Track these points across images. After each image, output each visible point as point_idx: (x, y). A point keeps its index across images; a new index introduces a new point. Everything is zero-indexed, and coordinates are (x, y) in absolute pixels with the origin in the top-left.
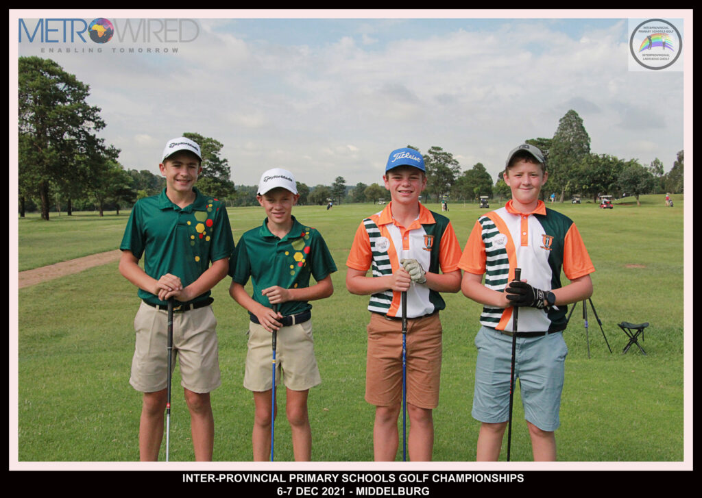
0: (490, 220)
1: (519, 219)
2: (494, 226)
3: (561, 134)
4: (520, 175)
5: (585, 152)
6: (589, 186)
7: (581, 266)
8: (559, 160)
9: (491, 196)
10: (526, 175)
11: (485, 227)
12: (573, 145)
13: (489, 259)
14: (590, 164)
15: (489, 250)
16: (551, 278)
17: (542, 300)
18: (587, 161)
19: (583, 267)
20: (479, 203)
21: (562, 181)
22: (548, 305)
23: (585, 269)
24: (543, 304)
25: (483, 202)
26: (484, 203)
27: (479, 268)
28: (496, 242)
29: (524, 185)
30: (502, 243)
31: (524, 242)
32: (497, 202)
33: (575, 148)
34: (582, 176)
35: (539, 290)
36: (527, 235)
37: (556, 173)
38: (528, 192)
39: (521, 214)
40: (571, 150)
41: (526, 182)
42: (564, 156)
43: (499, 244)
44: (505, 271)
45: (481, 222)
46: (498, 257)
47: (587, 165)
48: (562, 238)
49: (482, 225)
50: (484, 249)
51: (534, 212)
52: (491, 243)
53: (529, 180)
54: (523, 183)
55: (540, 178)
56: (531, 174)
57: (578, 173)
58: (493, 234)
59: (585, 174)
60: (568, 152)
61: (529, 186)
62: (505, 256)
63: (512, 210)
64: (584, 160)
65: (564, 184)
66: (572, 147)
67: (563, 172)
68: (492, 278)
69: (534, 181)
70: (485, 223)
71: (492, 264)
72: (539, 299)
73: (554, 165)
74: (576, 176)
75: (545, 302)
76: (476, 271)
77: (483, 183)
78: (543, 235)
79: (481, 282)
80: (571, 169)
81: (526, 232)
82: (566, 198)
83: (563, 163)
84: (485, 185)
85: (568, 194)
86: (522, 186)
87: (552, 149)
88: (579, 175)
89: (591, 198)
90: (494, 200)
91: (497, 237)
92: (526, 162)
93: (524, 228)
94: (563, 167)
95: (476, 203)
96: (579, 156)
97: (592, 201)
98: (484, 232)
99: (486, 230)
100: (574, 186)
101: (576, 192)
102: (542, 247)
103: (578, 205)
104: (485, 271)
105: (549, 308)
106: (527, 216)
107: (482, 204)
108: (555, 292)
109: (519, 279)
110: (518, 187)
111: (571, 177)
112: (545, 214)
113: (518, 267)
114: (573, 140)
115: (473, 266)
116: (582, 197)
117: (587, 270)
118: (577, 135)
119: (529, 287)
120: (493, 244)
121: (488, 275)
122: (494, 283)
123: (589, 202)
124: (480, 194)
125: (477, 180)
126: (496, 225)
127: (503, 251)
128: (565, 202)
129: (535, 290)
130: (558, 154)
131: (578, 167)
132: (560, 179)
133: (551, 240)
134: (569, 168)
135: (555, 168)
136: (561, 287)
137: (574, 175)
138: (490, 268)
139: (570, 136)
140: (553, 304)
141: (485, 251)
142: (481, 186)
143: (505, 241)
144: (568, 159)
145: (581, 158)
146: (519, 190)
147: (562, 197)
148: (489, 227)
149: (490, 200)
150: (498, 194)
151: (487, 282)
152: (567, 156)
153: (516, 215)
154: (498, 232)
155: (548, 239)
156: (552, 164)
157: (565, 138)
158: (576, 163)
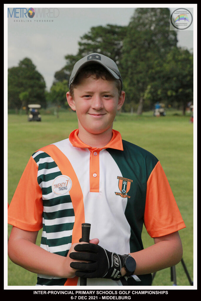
0: (49, 156)
1: (88, 155)
2: (53, 165)
3: (139, 18)
4: (89, 96)
5: (171, 45)
6: (177, 91)
7: (170, 220)
8: (136, 56)
9: (44, 105)
10: (96, 97)
11: (41, 167)
12: (155, 35)
13: (47, 209)
14: (177, 61)
15: (47, 197)
16: (129, 236)
17: (118, 269)
18: (174, 58)
19: (172, 221)
20: (27, 114)
21: (140, 85)
22: (126, 275)
23: (174, 224)
24: (120, 274)
25: (33, 113)
26: (35, 114)
27: (34, 222)
28: (56, 186)
29: (94, 109)
30: (65, 188)
31: (94, 187)
32: (52, 113)
33: (158, 40)
34: (167, 78)
35: (115, 254)
36: (98, 177)
37: (132, 73)
38: (100, 119)
39: (90, 149)
40: (153, 41)
41: (97, 105)
42: (143, 50)
43: (61, 189)
44: (69, 227)
45: (37, 159)
46: (60, 207)
47: (173, 63)
48: (143, 181)
49: (38, 163)
50: (40, 196)
51: (108, 146)
52: (50, 188)
53: (101, 103)
54: (93, 107)
55: (116, 99)
56: (104, 95)
57: (162, 74)
58: (53, 176)
59: (171, 76)
60: (149, 44)
61: (101, 111)
62: (69, 206)
63: (78, 143)
64: (169, 57)
65: (143, 90)
66: (154, 38)
67: (140, 72)
68: (50, 236)
69: (108, 104)
70: (42, 161)
71: (51, 216)
72: (114, 267)
73: (130, 63)
74: (159, 78)
75: (123, 271)
76: (30, 226)
77: (32, 87)
78: (119, 178)
79: (34, 242)
80: (152, 68)
81: (97, 172)
82: (146, 109)
83: (142, 60)
84: (36, 89)
85: (148, 103)
86: (92, 111)
87: (127, 39)
88: (164, 77)
89: (178, 108)
90: (48, 110)
91: (58, 180)
92: (97, 78)
93: (94, 168)
94: (142, 65)
95: (23, 114)
96: (162, 50)
97: (180, 112)
98: (41, 172)
99: (43, 170)
100: (156, 91)
101: (159, 100)
102: (117, 194)
103: (162, 118)
104: (41, 226)
105: (126, 278)
106: (98, 151)
107: (31, 116)
108: (134, 255)
109: (88, 240)
110: (87, 112)
111: (153, 79)
112: (121, 148)
113: (87, 222)
114: (155, 29)
115: (26, 220)
116: (167, 107)
117: (177, 225)
118: (161, 20)
119: (101, 250)
120: (53, 189)
121: (45, 232)
122: (54, 243)
123: (176, 115)
124: (29, 102)
125: (24, 81)
126: (57, 163)
127: (66, 199)
128: (145, 114)
129: (109, 254)
130: (134, 47)
131: (161, 66)
132: (138, 82)
133: (129, 184)
134: (150, 67)
135: (131, 67)
136: (142, 248)
137: (157, 76)
138: (48, 223)
139: (152, 22)
140: (133, 273)
141: (41, 198)
142: (30, 90)
143: (69, 186)
144: (149, 54)
145: (166, 53)
146: (88, 116)
147: (140, 107)
148: (47, 166)
149: (42, 110)
150: (54, 101)
151: (44, 241)
152: (147, 51)
153: (83, 149)
154: (59, 174)
155: (125, 183)
156: (127, 61)
157: (144, 25)
158: (160, 60)
